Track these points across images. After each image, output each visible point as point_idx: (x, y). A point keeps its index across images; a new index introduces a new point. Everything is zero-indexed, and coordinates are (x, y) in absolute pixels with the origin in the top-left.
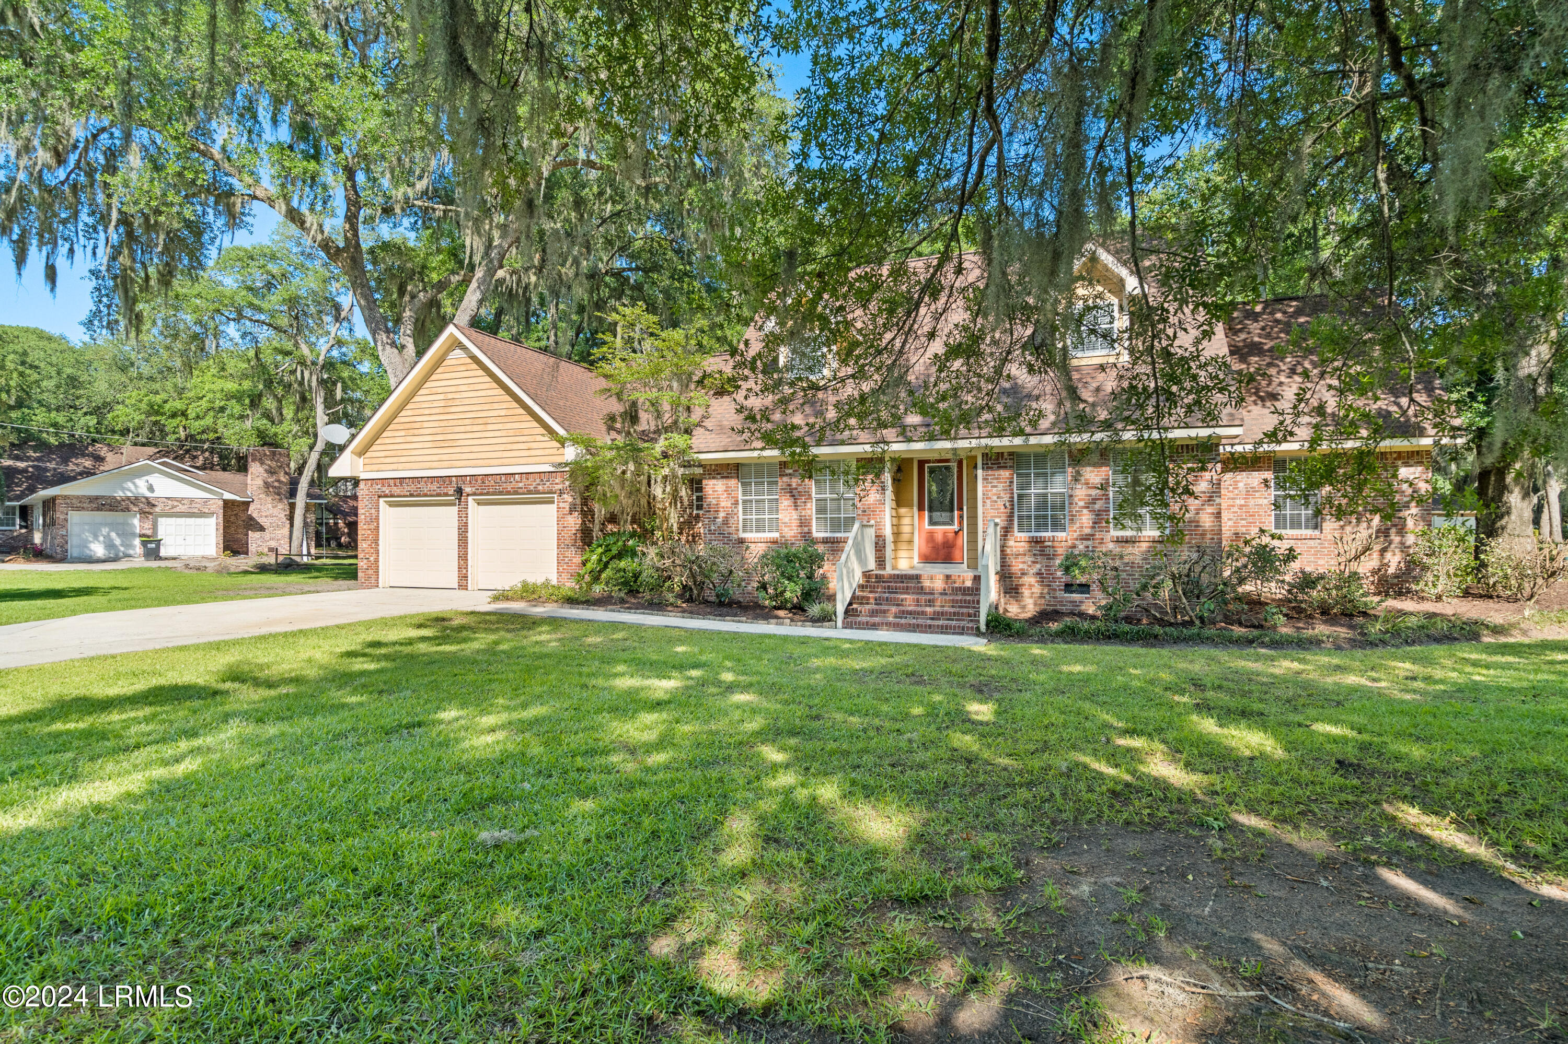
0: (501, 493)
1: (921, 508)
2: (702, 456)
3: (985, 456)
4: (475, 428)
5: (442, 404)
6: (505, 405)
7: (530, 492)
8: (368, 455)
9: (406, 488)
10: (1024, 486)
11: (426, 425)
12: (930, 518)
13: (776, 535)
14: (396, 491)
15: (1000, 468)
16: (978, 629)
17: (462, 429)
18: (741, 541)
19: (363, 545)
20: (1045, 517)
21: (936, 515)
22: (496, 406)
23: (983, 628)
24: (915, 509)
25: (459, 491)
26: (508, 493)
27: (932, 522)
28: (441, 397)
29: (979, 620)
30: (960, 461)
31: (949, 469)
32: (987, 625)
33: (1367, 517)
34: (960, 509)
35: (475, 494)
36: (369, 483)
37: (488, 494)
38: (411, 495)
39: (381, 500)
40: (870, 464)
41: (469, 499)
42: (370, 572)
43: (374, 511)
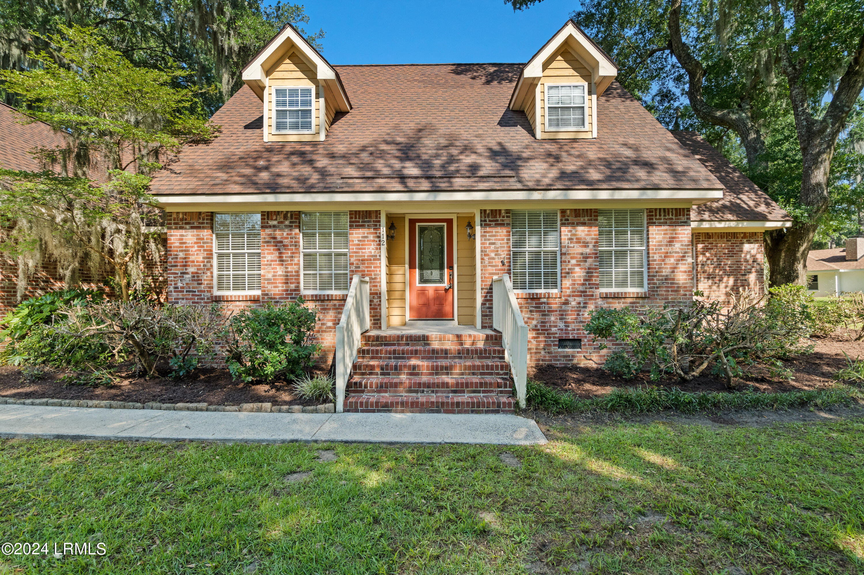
1: (412, 266)
2: (163, 200)
3: (483, 212)
10: (519, 244)
12: (421, 276)
13: (257, 293)
15: (498, 225)
16: (517, 404)
18: (218, 300)
20: (539, 274)
21: (427, 273)
23: (523, 404)
24: (407, 266)
27: (423, 280)
29: (513, 393)
30: (449, 222)
31: (441, 229)
32: (529, 400)
33: (725, 279)
34: (451, 267)
40: (364, 217)
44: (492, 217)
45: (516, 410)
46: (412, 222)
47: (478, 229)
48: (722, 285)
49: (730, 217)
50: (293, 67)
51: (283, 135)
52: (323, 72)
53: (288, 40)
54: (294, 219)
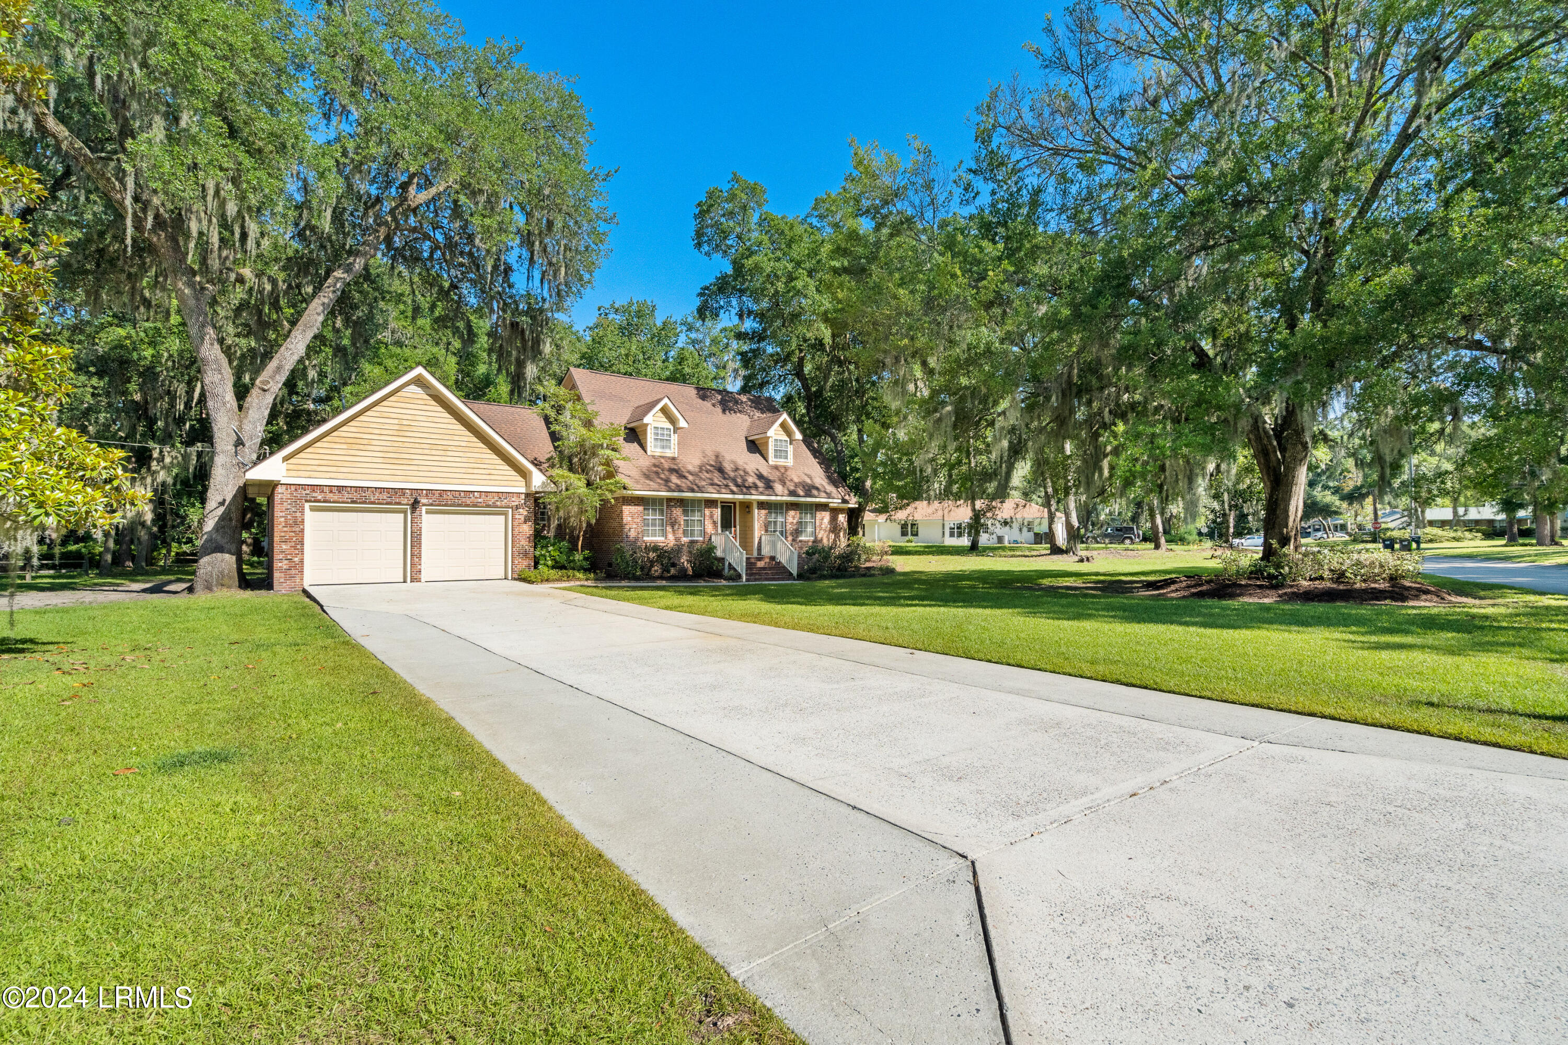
0: (459, 505)
3: (758, 504)
4: (434, 452)
5: (397, 427)
6: (466, 439)
8: (294, 461)
9: (345, 496)
11: (374, 442)
13: (662, 538)
14: (330, 496)
15: (763, 509)
17: (420, 451)
18: (645, 542)
19: (281, 547)
21: (725, 529)
22: (456, 438)
23: (796, 577)
25: (415, 502)
26: (467, 506)
28: (396, 421)
29: (791, 574)
30: (734, 503)
31: (730, 507)
32: (799, 576)
33: (831, 534)
34: (735, 526)
35: (431, 505)
36: (293, 488)
37: (446, 505)
38: (353, 502)
39: (307, 505)
40: (711, 503)
41: (424, 508)
42: (293, 572)
43: (298, 514)
44: (762, 505)
46: (727, 503)
47: (756, 511)
48: (830, 538)
50: (661, 415)
51: (658, 452)
52: (682, 423)
53: (666, 404)
54: (681, 502)
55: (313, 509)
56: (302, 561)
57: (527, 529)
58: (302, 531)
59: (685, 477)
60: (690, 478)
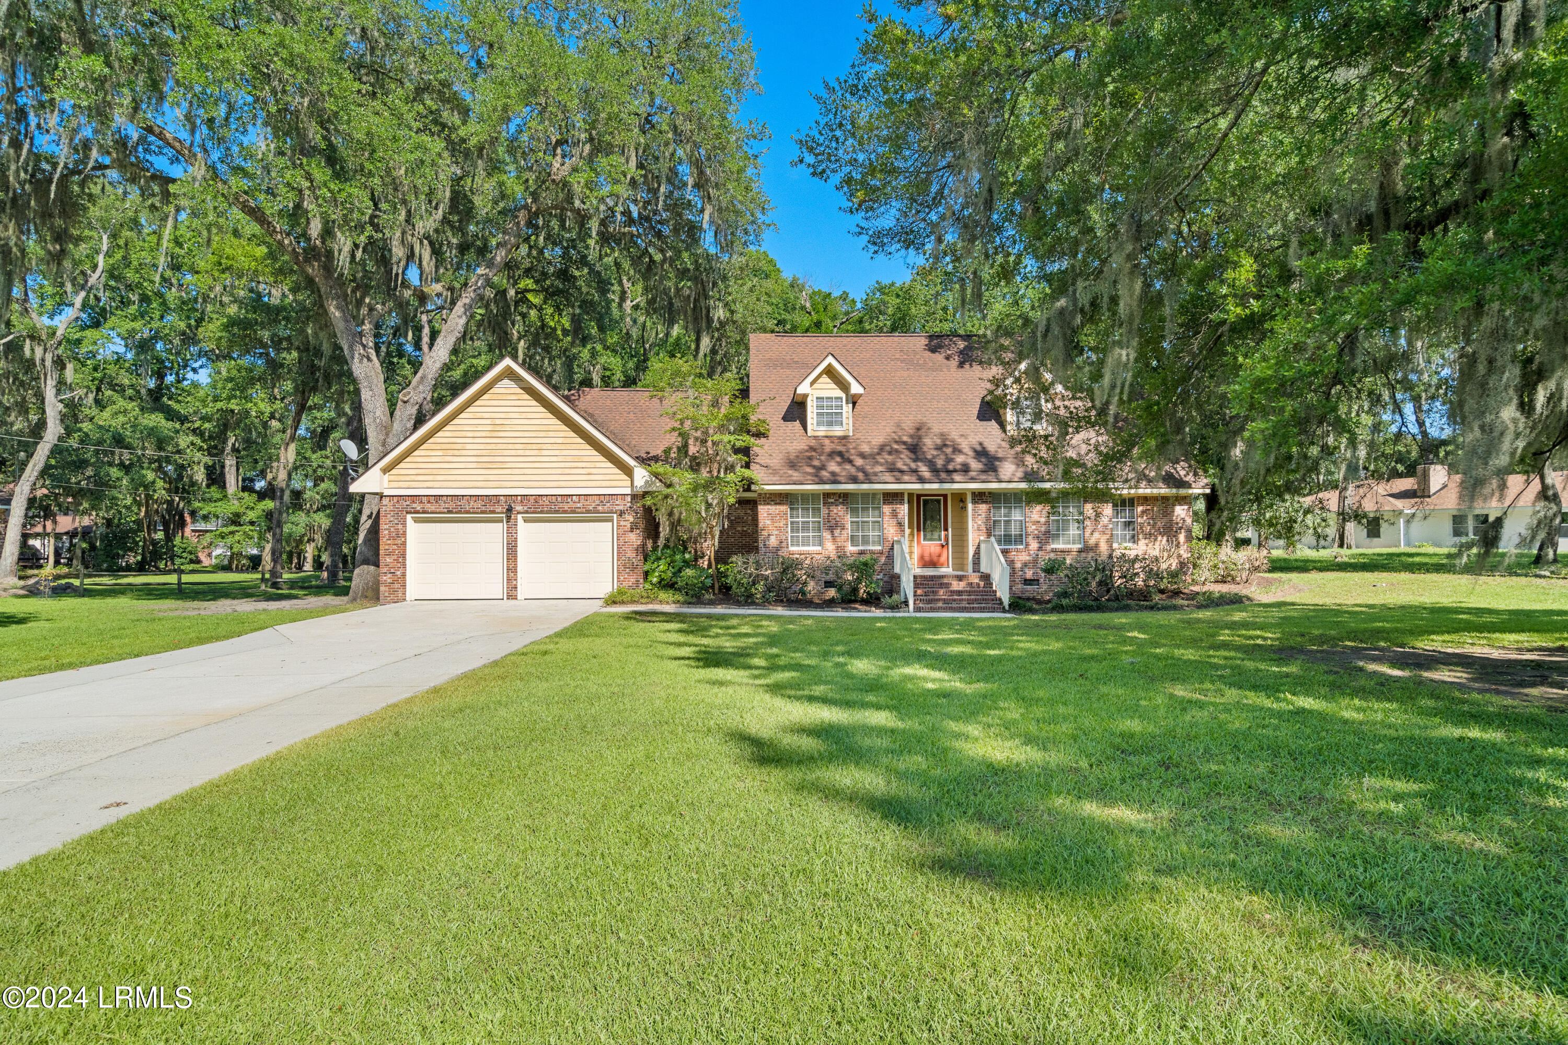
0: (556, 512)
1: (919, 529)
3: (973, 494)
4: (528, 453)
5: (489, 428)
6: (562, 434)
7: (588, 512)
8: (394, 472)
9: (443, 506)
10: (997, 514)
11: (468, 446)
12: (926, 537)
13: (818, 549)
14: (428, 507)
15: (986, 503)
16: (1004, 607)
17: (513, 453)
18: (791, 553)
19: (385, 560)
20: (1011, 536)
21: (929, 534)
22: (551, 434)
23: (1007, 607)
24: (915, 529)
25: (510, 510)
26: (565, 512)
28: (488, 422)
29: (1001, 603)
30: (945, 496)
31: (939, 501)
32: (1010, 605)
33: (1159, 538)
34: (946, 529)
35: (527, 512)
36: (395, 499)
37: (542, 512)
38: (450, 512)
39: (409, 516)
40: (892, 497)
41: (520, 516)
42: (396, 586)
43: (400, 527)
44: (979, 497)
45: (1004, 611)
46: (919, 496)
47: (970, 506)
48: (1157, 543)
49: (1161, 485)
50: (828, 380)
51: (822, 431)
52: (856, 389)
53: (830, 365)
54: (845, 498)
55: (416, 521)
56: (404, 575)
57: (635, 539)
58: (404, 544)
59: (850, 462)
60: (859, 462)
